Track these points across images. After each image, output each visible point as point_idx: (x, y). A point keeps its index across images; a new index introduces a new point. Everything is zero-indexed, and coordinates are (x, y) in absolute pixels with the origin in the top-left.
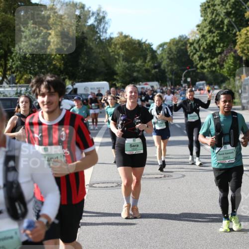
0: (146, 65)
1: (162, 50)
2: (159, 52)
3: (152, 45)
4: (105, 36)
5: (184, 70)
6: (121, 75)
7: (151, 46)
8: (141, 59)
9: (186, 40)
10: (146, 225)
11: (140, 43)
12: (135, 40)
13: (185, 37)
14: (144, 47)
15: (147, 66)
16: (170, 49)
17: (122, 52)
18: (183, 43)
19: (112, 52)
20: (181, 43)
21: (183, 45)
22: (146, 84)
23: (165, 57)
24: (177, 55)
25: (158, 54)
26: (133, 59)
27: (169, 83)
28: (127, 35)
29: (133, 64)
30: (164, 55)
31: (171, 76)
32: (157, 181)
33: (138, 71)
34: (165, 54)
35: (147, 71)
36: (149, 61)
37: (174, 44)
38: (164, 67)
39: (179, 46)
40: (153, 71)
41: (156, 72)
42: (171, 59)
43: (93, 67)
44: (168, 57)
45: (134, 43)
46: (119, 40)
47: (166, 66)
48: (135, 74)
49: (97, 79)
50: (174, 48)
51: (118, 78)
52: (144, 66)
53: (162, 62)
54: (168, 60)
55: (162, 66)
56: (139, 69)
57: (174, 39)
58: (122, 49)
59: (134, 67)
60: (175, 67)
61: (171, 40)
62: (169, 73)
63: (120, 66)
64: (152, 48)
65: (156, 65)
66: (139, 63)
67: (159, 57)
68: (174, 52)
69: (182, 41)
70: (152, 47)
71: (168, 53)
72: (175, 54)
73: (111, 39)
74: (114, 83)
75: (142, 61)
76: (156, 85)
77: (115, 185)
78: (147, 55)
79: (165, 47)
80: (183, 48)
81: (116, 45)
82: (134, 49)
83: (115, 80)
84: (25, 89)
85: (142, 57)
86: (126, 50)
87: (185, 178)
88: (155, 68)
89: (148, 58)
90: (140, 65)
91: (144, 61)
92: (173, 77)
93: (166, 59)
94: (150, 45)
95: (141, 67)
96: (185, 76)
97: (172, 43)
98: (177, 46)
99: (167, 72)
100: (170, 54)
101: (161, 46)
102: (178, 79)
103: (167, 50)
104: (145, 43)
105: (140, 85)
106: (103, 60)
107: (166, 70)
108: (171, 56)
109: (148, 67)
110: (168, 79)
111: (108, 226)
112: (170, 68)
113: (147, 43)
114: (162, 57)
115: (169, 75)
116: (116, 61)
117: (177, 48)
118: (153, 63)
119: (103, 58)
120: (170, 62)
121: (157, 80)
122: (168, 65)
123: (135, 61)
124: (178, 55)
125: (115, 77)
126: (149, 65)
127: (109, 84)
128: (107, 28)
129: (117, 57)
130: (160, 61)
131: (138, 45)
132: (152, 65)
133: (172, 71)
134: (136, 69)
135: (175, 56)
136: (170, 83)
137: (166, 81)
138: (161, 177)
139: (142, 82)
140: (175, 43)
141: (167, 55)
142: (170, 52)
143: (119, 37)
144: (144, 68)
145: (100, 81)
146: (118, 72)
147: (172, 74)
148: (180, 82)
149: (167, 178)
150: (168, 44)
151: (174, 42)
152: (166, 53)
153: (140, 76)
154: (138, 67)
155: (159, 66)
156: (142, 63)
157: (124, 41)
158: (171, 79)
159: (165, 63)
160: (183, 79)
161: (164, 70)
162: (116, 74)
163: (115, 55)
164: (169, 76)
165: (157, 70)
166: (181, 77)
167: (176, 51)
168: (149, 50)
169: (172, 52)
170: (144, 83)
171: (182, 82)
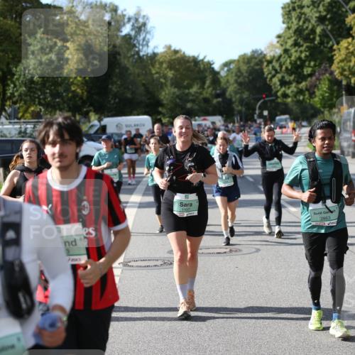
0: (204, 92)
1: (228, 70)
2: (223, 74)
3: (213, 64)
4: (146, 51)
5: (260, 99)
6: (169, 107)
7: (211, 65)
8: (197, 84)
9: (261, 56)
11: (195, 61)
12: (189, 57)
13: (260, 52)
14: (202, 66)
15: (207, 93)
16: (239, 70)
17: (170, 74)
18: (257, 60)
19: (157, 73)
20: (254, 61)
21: (257, 64)
22: (205, 120)
23: (232, 81)
24: (248, 77)
25: (221, 77)
26: (185, 83)
27: (237, 118)
28: (177, 49)
29: (187, 91)
30: (230, 78)
31: (240, 108)
32: (220, 258)
33: (193, 101)
34: (232, 77)
35: (206, 100)
36: (209, 87)
37: (244, 63)
38: (231, 95)
39: (252, 64)
40: (215, 101)
41: (218, 102)
42: (240, 84)
43: (129, 95)
44: (236, 81)
45: (188, 61)
46: (166, 56)
47: (233, 94)
48: (189, 105)
49: (135, 112)
50: (244, 68)
51: (164, 111)
52: (201, 93)
53: (228, 88)
54: (235, 85)
55: (227, 94)
56: (194, 98)
57: (245, 54)
58: (171, 70)
59: (187, 95)
60: (246, 95)
61: (240, 57)
62: (237, 103)
63: (166, 94)
64: (213, 68)
65: (218, 92)
66: (194, 90)
67: (223, 81)
68: (245, 74)
69: (256, 58)
70: (213, 66)
71: (236, 75)
72: (245, 77)
73: (155, 55)
74: (159, 117)
75: (199, 86)
76: (218, 120)
77: (159, 263)
78: (205, 77)
79: (232, 66)
80: (257, 67)
81: (161, 63)
82: (188, 69)
83: (160, 113)
84: (32, 126)
85: (198, 81)
86: (177, 70)
87: (260, 253)
88: (218, 96)
89: (208, 83)
90: (196, 93)
91: (202, 87)
92: (244, 109)
93: (233, 84)
94: (209, 64)
95: (197, 95)
96: (260, 108)
97: (241, 60)
98: (248, 65)
99: (233, 103)
100: (239, 77)
101: (227, 64)
102: (251, 112)
103: (235, 71)
104: (202, 60)
105: (196, 120)
106: (144, 85)
107: (234, 99)
108: (241, 80)
109: (208, 95)
110: (236, 112)
112: (238, 96)
113: (206, 60)
114: (228, 81)
115: (238, 107)
116: (162, 86)
117: (248, 67)
118: (215, 89)
119: (144, 82)
120: (238, 87)
121: (221, 114)
122: (236, 93)
123: (189, 87)
124: (251, 78)
125: (160, 109)
127: (152, 119)
128: (149, 39)
129: (162, 80)
130: (225, 87)
131: (193, 64)
132: (214, 92)
133: (241, 101)
134: (191, 98)
135: (247, 79)
136: (239, 118)
137: (233, 115)
138: (225, 253)
139: (199, 116)
140: (246, 60)
141: (235, 78)
142: (239, 74)
143: (166, 52)
144: (202, 96)
145: (138, 115)
146: (165, 102)
147: (242, 105)
148: (253, 117)
149: (234, 253)
150: (236, 63)
151: (244, 59)
152: (234, 75)
153: (196, 107)
154: (193, 96)
155: (222, 95)
156: (199, 89)
157: (174, 57)
158: (240, 112)
159: (231, 89)
160: (257, 112)
161: (230, 100)
162: (162, 105)
163: (161, 77)
164: (237, 107)
165: (220, 99)
166: (255, 110)
167: (247, 72)
168: (208, 71)
169: (242, 74)
170: (202, 118)
171: (256, 116)
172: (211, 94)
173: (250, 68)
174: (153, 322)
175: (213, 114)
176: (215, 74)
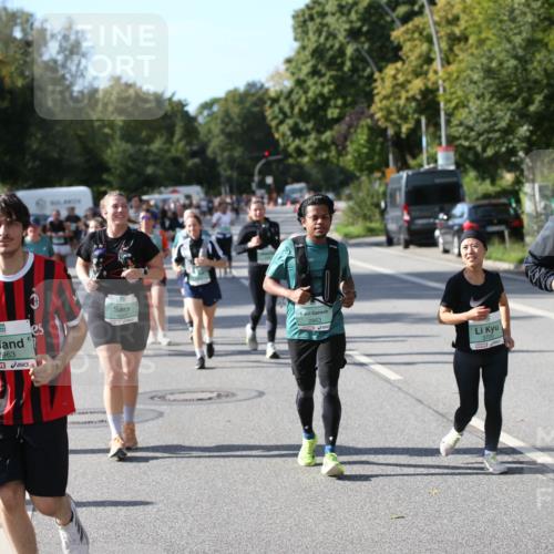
0: (173, 150)
1: (209, 115)
2: (201, 120)
3: (187, 105)
5: (258, 160)
6: (118, 172)
7: (183, 106)
8: (162, 135)
9: (261, 92)
10: (179, 505)
13: (259, 85)
15: (177, 150)
16: (227, 114)
17: (120, 121)
18: (255, 98)
20: (251, 100)
21: (255, 104)
22: (174, 192)
23: (216, 129)
24: (241, 125)
25: (200, 124)
26: (144, 134)
27: (224, 189)
29: (145, 147)
30: (213, 126)
31: (229, 173)
32: (203, 407)
33: (155, 163)
34: (216, 124)
35: (176, 161)
36: (180, 140)
37: (234, 102)
38: (214, 153)
39: (248, 104)
40: (190, 163)
41: (195, 165)
42: (229, 135)
43: (56, 155)
44: (223, 131)
47: (218, 152)
48: (150, 170)
49: (65, 182)
50: (235, 110)
51: (111, 178)
52: (168, 150)
53: (209, 141)
54: (222, 137)
55: (209, 152)
56: (157, 158)
57: (236, 90)
59: (148, 152)
60: (238, 153)
61: (228, 93)
62: (224, 165)
63: (115, 152)
64: (187, 113)
65: (195, 148)
66: (157, 145)
67: (203, 131)
68: (237, 120)
69: (253, 95)
70: (186, 109)
71: (223, 122)
72: (236, 124)
75: (164, 139)
76: (196, 192)
78: (174, 125)
79: (215, 108)
80: (256, 109)
83: (104, 183)
85: (164, 132)
87: (264, 398)
88: (193, 154)
89: (178, 132)
90: (160, 149)
91: (169, 140)
92: (235, 175)
93: (218, 136)
94: (181, 105)
95: (162, 153)
96: (260, 172)
97: (230, 99)
98: (241, 106)
99: (218, 165)
100: (227, 124)
101: (207, 106)
102: (246, 178)
103: (220, 115)
104: (170, 99)
105: (160, 193)
106: (79, 137)
107: (219, 159)
108: (230, 129)
109: (179, 154)
110: (223, 179)
111: (93, 509)
112: (226, 154)
113: (175, 99)
114: (210, 131)
115: (225, 170)
116: (107, 141)
117: (242, 109)
118: (189, 143)
119: (81, 133)
120: (227, 141)
121: (199, 182)
122: (223, 149)
123: (150, 140)
124: (245, 125)
125: (105, 177)
126: (179, 147)
127: (93, 192)
129: (107, 130)
130: (205, 139)
132: (188, 148)
133: (232, 162)
134: (151, 158)
135: (239, 128)
136: (228, 189)
137: (219, 184)
138: (210, 399)
139: (166, 186)
140: (237, 99)
141: (220, 126)
142: (227, 120)
144: (169, 155)
145: (70, 185)
146: (111, 164)
147: (232, 168)
148: (250, 187)
149: (224, 399)
150: (222, 102)
151: (234, 96)
152: (219, 121)
153: (160, 172)
154: (156, 154)
155: (201, 152)
156: (165, 143)
158: (229, 179)
159: (215, 144)
160: (256, 178)
161: (214, 160)
162: (107, 170)
163: (105, 126)
164: (225, 172)
165: (197, 160)
166: (252, 175)
167: (239, 117)
168: (179, 116)
169: (232, 120)
170: (171, 189)
171: (254, 186)
172: (183, 151)
173: (245, 111)
174: (100, 509)
175: (188, 182)
176: (189, 120)
